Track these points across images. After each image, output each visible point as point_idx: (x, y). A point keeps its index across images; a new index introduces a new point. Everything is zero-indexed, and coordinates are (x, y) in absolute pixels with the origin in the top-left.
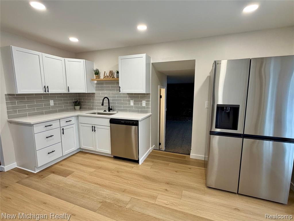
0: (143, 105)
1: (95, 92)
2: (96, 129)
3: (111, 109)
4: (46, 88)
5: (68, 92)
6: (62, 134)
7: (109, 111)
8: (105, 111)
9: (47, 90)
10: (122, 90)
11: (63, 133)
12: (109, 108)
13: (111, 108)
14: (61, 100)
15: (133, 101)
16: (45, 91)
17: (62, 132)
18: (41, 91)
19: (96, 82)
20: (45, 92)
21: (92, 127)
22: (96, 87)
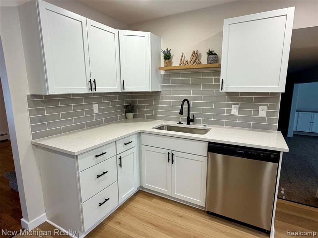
0: (260, 115)
2: (175, 158)
3: (193, 121)
4: (92, 83)
5: (123, 91)
6: (119, 167)
8: (180, 123)
9: (93, 87)
10: (226, 86)
11: (121, 165)
12: (188, 117)
13: (191, 118)
14: (108, 104)
15: (238, 106)
16: (91, 89)
17: (119, 163)
18: (84, 89)
19: (163, 72)
20: (91, 91)
21: (169, 153)
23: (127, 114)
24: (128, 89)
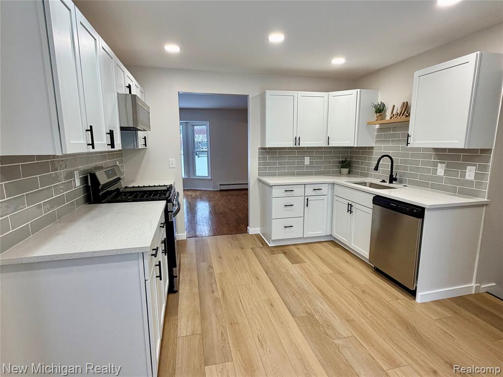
1: (374, 146)
2: (353, 209)
3: (395, 179)
4: (297, 140)
5: (327, 146)
6: (306, 206)
7: (391, 182)
8: (384, 181)
9: (298, 143)
10: (413, 141)
12: (391, 176)
13: (394, 177)
14: (321, 158)
15: (443, 165)
16: (296, 144)
17: (306, 203)
18: (291, 144)
19: (377, 126)
21: (349, 205)
22: (377, 137)
23: (342, 169)
24: (332, 144)
